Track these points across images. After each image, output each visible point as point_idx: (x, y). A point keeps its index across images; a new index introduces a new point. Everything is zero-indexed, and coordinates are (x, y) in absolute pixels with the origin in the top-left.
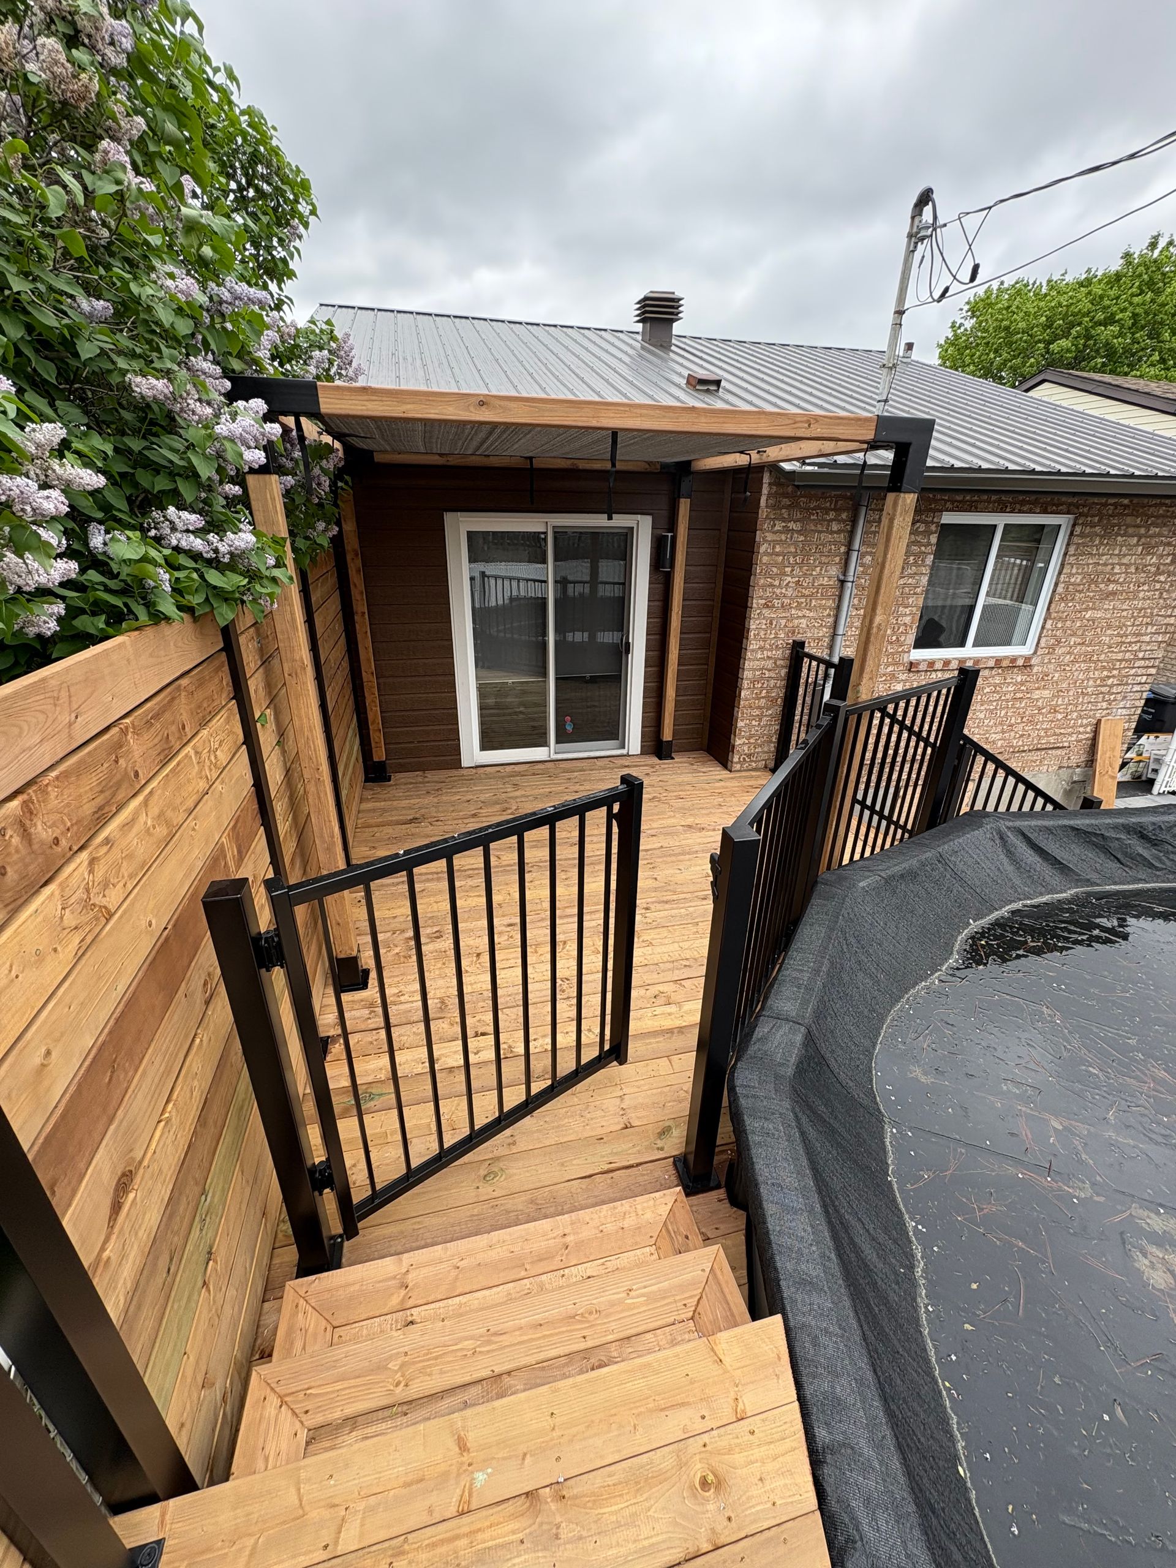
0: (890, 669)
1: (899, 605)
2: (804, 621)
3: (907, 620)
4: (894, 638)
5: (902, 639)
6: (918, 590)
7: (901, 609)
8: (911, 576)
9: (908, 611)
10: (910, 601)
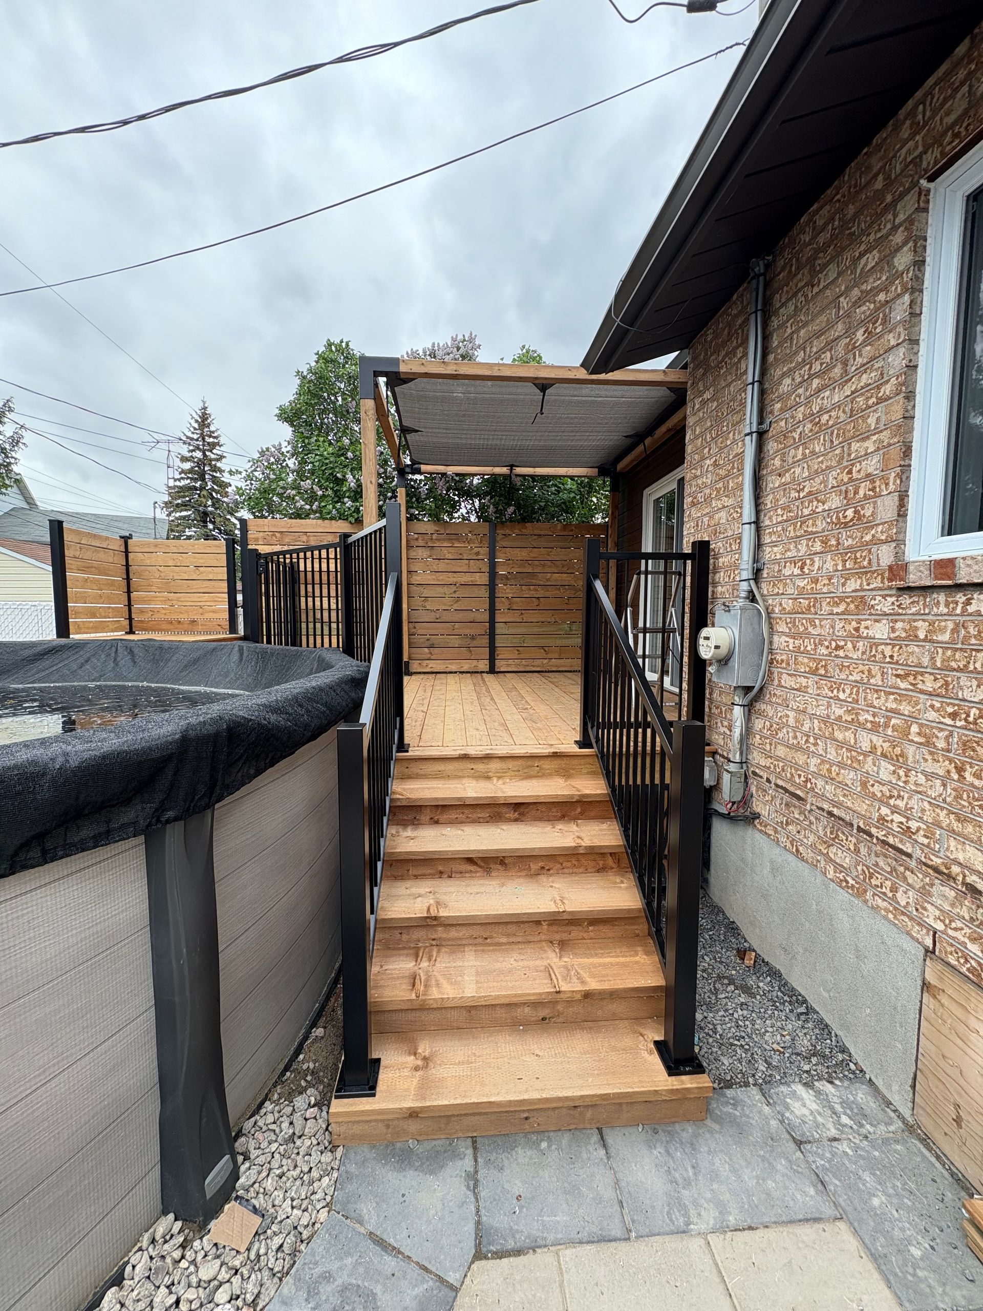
0: (852, 585)
1: (848, 441)
2: (723, 514)
3: (872, 465)
4: (850, 513)
5: (868, 512)
6: (888, 389)
7: (855, 446)
8: (864, 368)
9: (870, 445)
10: (872, 421)
